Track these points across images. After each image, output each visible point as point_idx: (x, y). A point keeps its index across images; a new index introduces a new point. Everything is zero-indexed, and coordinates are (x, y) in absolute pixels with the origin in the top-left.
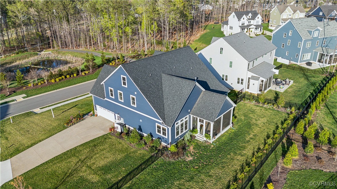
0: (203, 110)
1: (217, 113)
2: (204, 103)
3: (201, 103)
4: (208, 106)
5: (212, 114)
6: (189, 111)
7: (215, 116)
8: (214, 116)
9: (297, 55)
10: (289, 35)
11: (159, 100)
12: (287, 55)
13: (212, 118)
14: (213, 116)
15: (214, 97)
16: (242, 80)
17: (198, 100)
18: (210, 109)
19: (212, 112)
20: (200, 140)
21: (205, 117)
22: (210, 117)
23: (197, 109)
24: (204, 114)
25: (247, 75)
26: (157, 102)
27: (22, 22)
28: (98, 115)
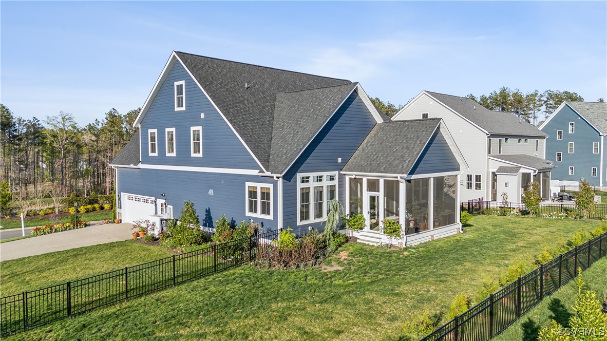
0: (377, 157)
1: (415, 153)
2: (381, 144)
3: (373, 145)
4: (390, 146)
5: (403, 158)
6: (340, 160)
7: (409, 162)
8: (407, 161)
9: (594, 170)
10: (569, 133)
11: (260, 128)
12: (570, 174)
13: (403, 167)
14: (405, 161)
15: (406, 128)
16: (478, 178)
17: (365, 142)
18: (395, 150)
19: (402, 155)
20: (371, 244)
21: (382, 168)
22: (397, 166)
23: (361, 158)
24: (378, 164)
25: (488, 168)
26: (252, 129)
27: (63, 147)
28: (122, 222)
